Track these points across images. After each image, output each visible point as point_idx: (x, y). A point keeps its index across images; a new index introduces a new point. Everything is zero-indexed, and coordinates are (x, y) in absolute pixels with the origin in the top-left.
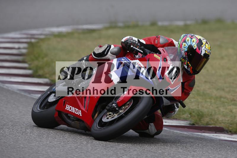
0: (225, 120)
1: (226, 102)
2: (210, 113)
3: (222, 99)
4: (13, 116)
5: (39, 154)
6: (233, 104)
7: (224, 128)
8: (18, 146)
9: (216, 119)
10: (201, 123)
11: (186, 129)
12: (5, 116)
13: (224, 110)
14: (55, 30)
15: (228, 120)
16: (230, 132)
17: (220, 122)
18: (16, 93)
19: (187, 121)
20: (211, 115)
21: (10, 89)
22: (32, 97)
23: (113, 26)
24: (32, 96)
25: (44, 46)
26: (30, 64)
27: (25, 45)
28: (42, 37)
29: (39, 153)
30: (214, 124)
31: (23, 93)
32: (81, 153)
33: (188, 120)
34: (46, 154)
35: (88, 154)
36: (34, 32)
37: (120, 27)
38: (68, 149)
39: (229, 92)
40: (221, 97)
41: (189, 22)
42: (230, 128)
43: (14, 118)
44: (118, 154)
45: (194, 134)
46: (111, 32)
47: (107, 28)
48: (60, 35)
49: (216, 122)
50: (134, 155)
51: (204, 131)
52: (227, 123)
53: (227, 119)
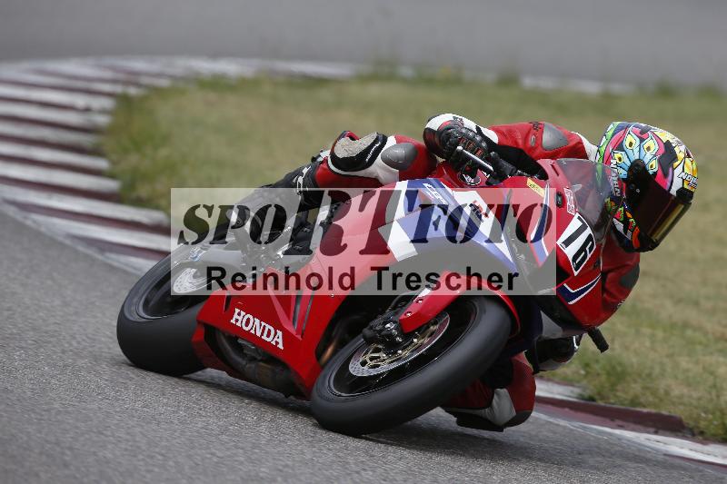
0: (690, 397)
1: (700, 343)
2: (647, 371)
3: (689, 333)
4: (41, 314)
5: (107, 436)
6: (721, 351)
7: (685, 421)
8: (46, 407)
9: (662, 391)
10: (615, 396)
11: (567, 410)
12: (19, 310)
13: (690, 366)
14: (205, 66)
15: (699, 399)
16: (702, 433)
17: (675, 400)
18: (62, 245)
19: (572, 385)
20: (649, 375)
21: (43, 229)
22: (109, 262)
23: (383, 72)
24: (108, 258)
25: (165, 112)
26: (114, 163)
27: (106, 103)
28: (164, 83)
29: (109, 433)
30: (655, 406)
31: (81, 248)
32: (237, 447)
33: (578, 385)
34: (128, 441)
35: (256, 453)
36: (139, 65)
37: (405, 81)
38: (197, 431)
39: (713, 312)
40: (686, 325)
41: (617, 88)
42: (703, 424)
43: (44, 320)
44: (348, 463)
45: (591, 428)
46: (374, 91)
47: (365, 79)
48: (217, 84)
49: (661, 400)
50: (396, 473)
51: (620, 423)
52: (696, 407)
53: (695, 395)
